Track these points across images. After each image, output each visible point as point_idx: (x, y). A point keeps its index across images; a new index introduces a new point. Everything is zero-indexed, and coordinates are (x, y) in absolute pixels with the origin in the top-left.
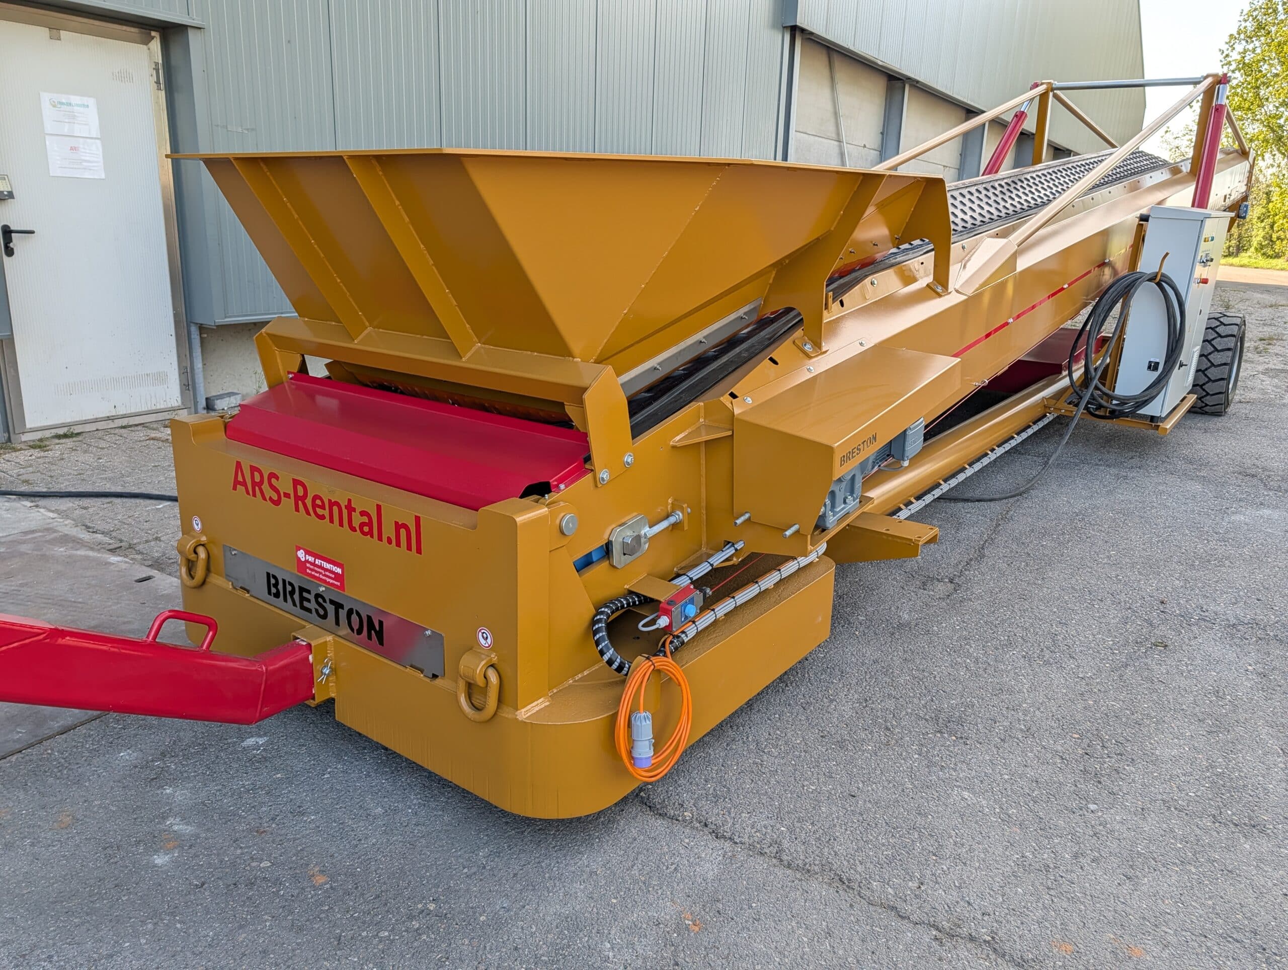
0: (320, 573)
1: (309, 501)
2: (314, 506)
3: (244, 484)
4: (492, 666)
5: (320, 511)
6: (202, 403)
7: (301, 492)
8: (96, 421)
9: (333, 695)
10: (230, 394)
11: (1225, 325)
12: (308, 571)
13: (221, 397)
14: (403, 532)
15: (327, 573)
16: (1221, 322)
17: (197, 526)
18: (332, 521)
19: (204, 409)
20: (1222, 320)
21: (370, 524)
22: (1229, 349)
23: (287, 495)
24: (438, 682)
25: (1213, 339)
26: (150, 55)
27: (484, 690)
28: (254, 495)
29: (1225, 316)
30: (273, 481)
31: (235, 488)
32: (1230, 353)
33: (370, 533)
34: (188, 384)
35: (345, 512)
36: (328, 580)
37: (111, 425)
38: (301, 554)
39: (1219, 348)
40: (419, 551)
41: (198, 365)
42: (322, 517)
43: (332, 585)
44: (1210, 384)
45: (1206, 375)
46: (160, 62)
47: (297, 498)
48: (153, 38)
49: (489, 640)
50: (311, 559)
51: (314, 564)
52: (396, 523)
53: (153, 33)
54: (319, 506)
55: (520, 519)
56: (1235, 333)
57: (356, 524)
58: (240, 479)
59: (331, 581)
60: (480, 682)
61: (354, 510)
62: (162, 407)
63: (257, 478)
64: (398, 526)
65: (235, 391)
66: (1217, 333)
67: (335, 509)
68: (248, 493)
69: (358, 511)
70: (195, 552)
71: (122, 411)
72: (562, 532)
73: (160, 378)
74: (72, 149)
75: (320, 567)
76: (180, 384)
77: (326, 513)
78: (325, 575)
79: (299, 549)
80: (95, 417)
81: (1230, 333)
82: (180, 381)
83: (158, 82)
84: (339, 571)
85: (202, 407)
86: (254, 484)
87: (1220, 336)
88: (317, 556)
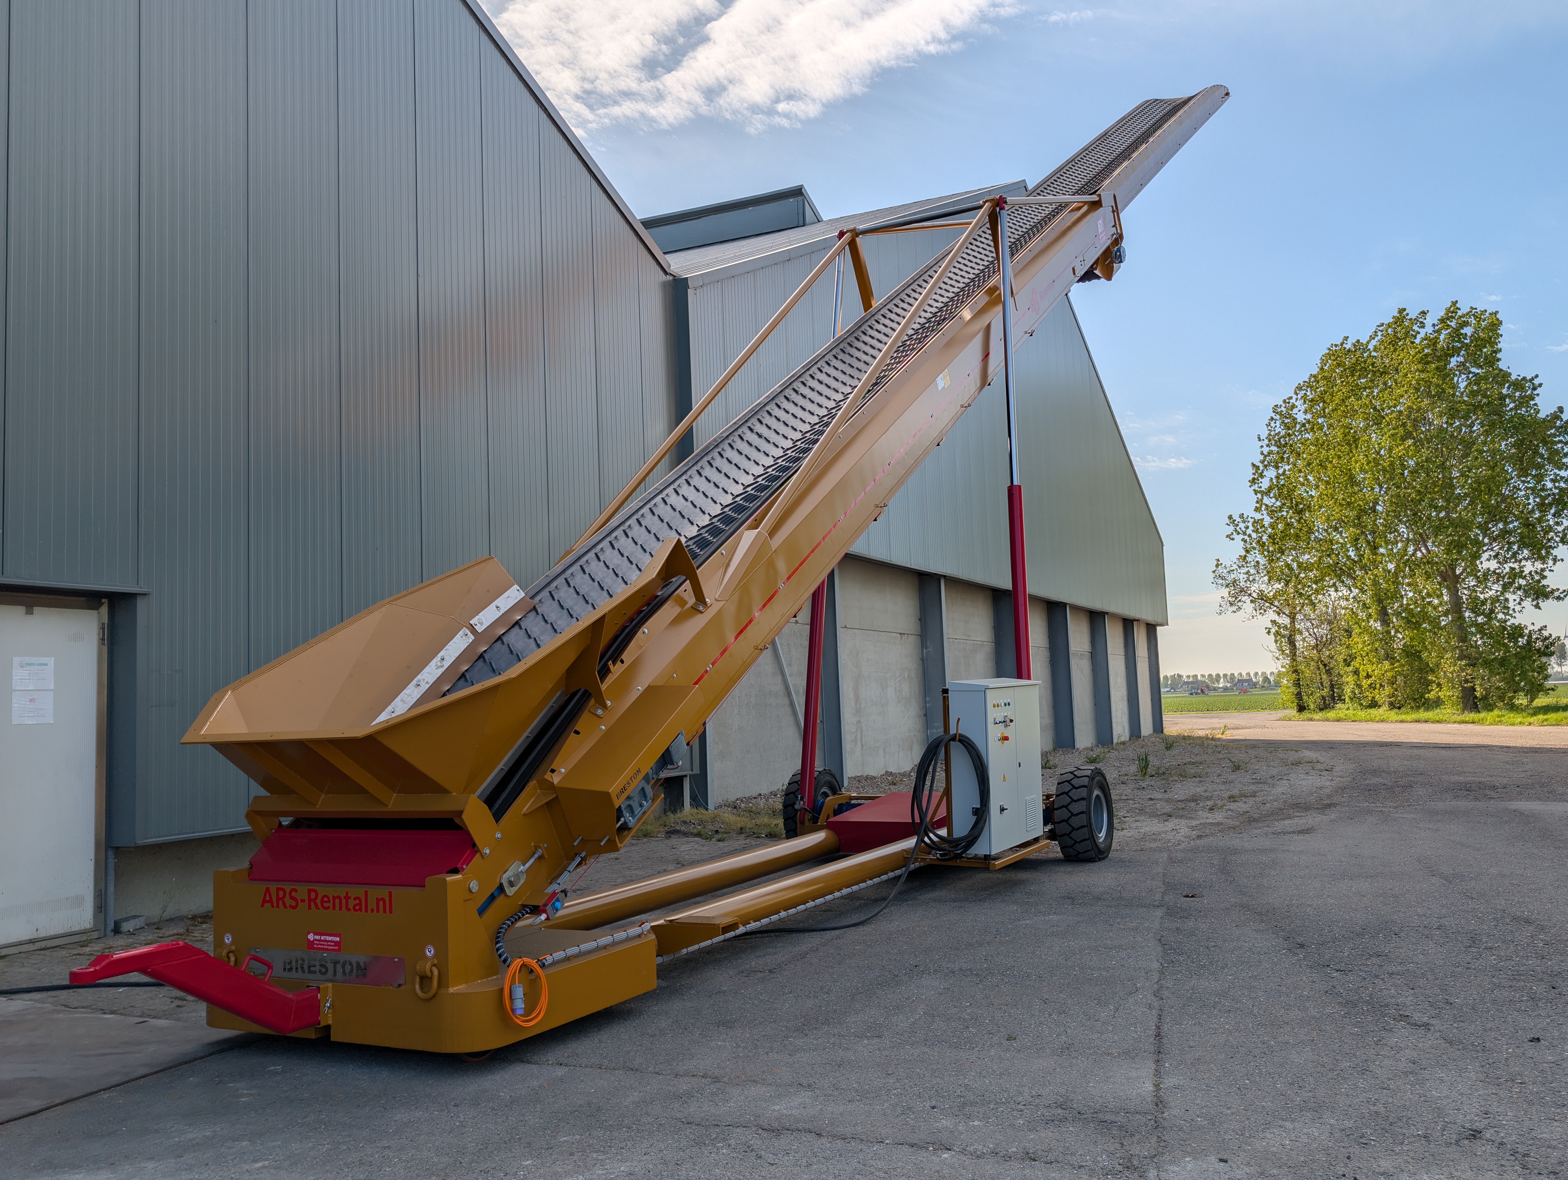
0: (324, 945)
1: (318, 901)
2: (322, 902)
3: (271, 901)
4: (434, 965)
5: (326, 905)
6: (111, 925)
7: (313, 895)
8: (20, 944)
9: (330, 1023)
10: (134, 917)
11: (1078, 777)
12: (315, 946)
13: (127, 919)
14: (381, 903)
15: (329, 943)
16: (1075, 775)
17: (228, 939)
18: (334, 908)
19: (112, 931)
20: (1075, 773)
21: (360, 904)
22: (1083, 799)
23: (303, 901)
24: (402, 988)
25: (1069, 791)
26: (99, 619)
27: (430, 978)
28: (278, 907)
29: (1079, 769)
30: (293, 894)
31: (262, 906)
32: (1084, 803)
33: (360, 909)
34: (101, 907)
35: (344, 901)
36: (329, 948)
37: (32, 947)
38: (311, 937)
39: (1075, 799)
40: (391, 912)
41: (111, 888)
42: (328, 908)
43: (333, 950)
44: (1074, 832)
45: (1069, 825)
46: (106, 622)
47: (310, 900)
48: (103, 604)
49: (432, 952)
50: (318, 937)
51: (320, 940)
52: (377, 899)
53: (103, 600)
54: (326, 902)
55: (447, 879)
56: (1086, 784)
57: (351, 906)
58: (268, 898)
59: (332, 948)
60: (429, 974)
61: (350, 898)
62: (77, 929)
63: (281, 894)
64: (378, 900)
65: (138, 914)
66: (1072, 785)
67: (337, 901)
68: (273, 906)
69: (352, 898)
70: (228, 958)
71: (42, 934)
72: (471, 891)
73: (77, 901)
74: (31, 700)
75: (325, 941)
76: (94, 907)
77: (331, 905)
78: (328, 945)
79: (309, 933)
80: (19, 940)
81: (1082, 784)
82: (94, 903)
83: (103, 639)
84: (338, 939)
85: (110, 929)
86: (278, 899)
87: (1074, 787)
88: (321, 934)
